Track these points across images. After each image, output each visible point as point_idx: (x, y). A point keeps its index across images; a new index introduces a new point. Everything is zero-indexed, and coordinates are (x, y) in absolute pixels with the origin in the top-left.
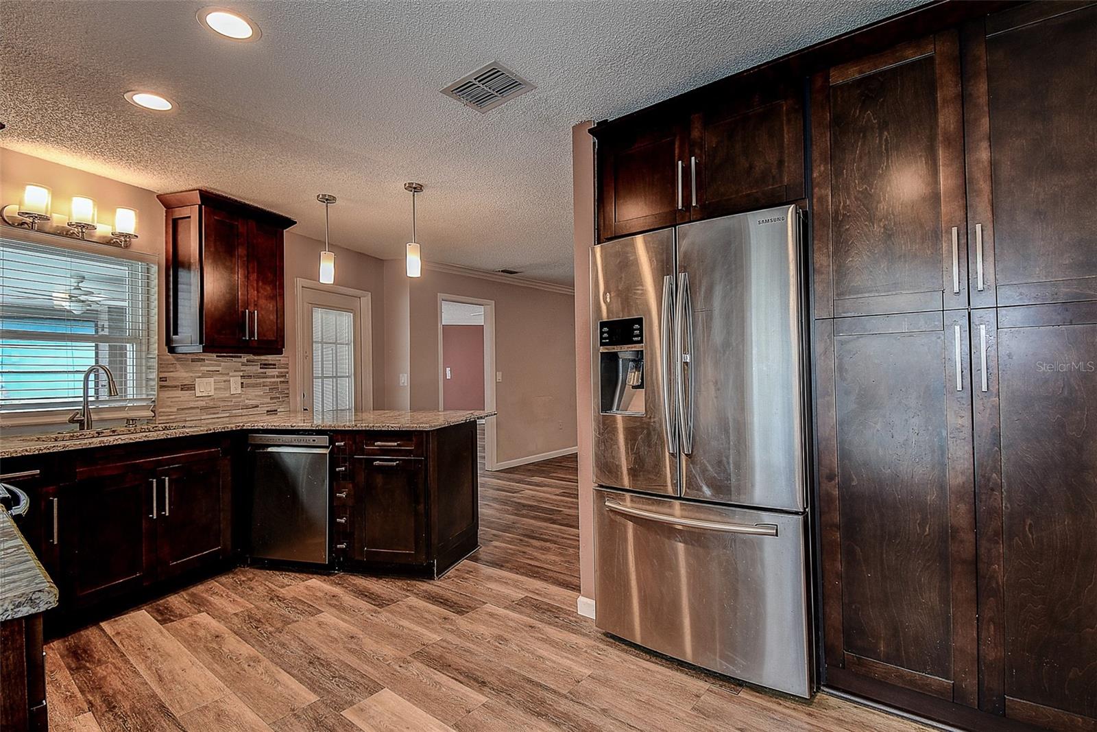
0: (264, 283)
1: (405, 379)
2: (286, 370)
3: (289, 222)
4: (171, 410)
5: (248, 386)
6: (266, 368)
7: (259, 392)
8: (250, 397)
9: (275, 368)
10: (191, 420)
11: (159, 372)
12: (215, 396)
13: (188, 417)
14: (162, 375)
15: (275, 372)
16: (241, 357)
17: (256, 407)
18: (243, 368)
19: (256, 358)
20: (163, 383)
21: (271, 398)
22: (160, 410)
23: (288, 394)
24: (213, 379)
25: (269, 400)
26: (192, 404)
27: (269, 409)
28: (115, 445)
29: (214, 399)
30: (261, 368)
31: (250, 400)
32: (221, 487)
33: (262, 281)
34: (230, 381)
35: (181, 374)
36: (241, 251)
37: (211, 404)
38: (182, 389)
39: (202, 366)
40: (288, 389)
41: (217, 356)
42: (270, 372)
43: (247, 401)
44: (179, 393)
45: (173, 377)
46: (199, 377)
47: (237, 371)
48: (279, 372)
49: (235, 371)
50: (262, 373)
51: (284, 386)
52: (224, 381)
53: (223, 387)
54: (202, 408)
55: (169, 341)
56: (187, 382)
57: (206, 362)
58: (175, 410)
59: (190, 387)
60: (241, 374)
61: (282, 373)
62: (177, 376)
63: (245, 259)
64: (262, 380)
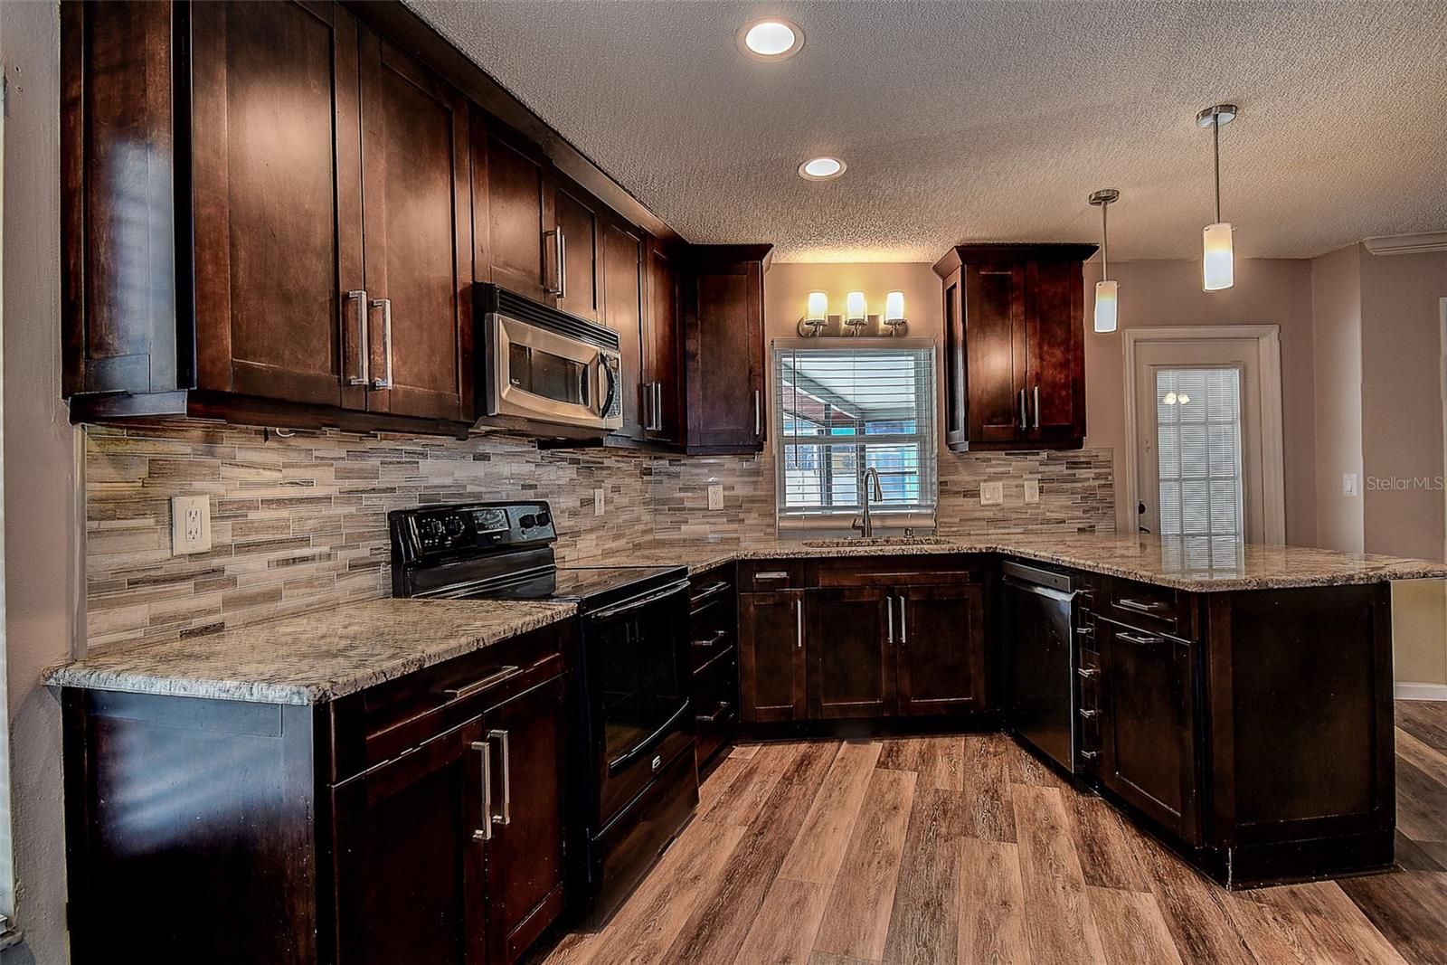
0: (1051, 345)
1: (1353, 483)
2: (1107, 470)
3: (1089, 250)
4: (953, 521)
5: (1049, 492)
6: (1076, 468)
7: (1064, 500)
8: (1052, 508)
9: (1090, 468)
10: (977, 535)
11: (939, 475)
12: (1005, 505)
13: (973, 530)
14: (943, 479)
15: (1089, 473)
16: (1038, 454)
17: (1060, 523)
18: (1041, 469)
19: (1060, 454)
20: (944, 489)
21: (1085, 512)
22: (941, 520)
23: (1111, 502)
24: (1001, 484)
25: (1080, 514)
26: (977, 514)
27: (1081, 526)
28: (851, 557)
29: (1004, 509)
30: (1067, 468)
31: (1052, 512)
32: (970, 620)
33: (1049, 344)
34: (1023, 486)
35: (963, 477)
36: (1016, 309)
37: (1000, 515)
38: (965, 496)
39: (987, 467)
40: (1112, 496)
41: (1006, 454)
42: (1081, 473)
43: (1048, 514)
44: (961, 500)
45: (953, 481)
46: (985, 481)
47: (1033, 473)
48: (1095, 473)
49: (1030, 473)
50: (1070, 475)
51: (1105, 492)
52: (1017, 487)
53: (1014, 494)
54: (989, 521)
55: (948, 438)
56: (971, 488)
57: (993, 462)
58: (957, 520)
59: (975, 494)
60: (1039, 476)
61: (1101, 474)
62: (959, 479)
63: (1023, 317)
64: (1069, 485)
